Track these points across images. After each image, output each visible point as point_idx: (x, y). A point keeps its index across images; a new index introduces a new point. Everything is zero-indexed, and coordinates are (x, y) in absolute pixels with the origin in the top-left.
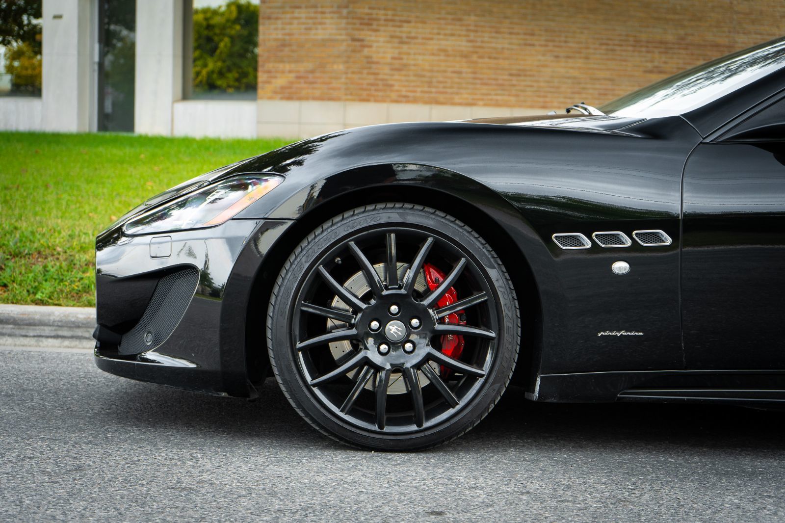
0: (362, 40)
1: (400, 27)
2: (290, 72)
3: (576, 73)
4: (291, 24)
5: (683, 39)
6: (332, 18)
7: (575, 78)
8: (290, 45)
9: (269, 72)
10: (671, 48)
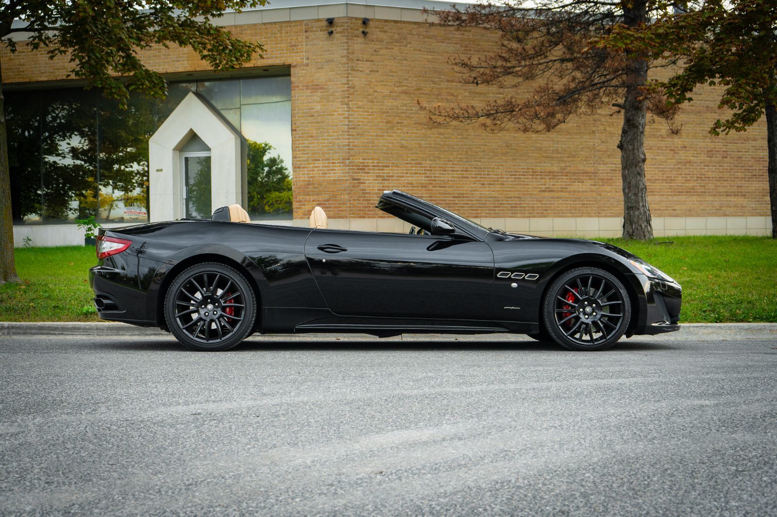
0: (359, 179)
1: (382, 170)
2: (313, 201)
3: (495, 194)
4: (313, 171)
5: (564, 169)
6: (339, 166)
7: (495, 197)
8: (313, 184)
9: (300, 201)
10: (557, 176)
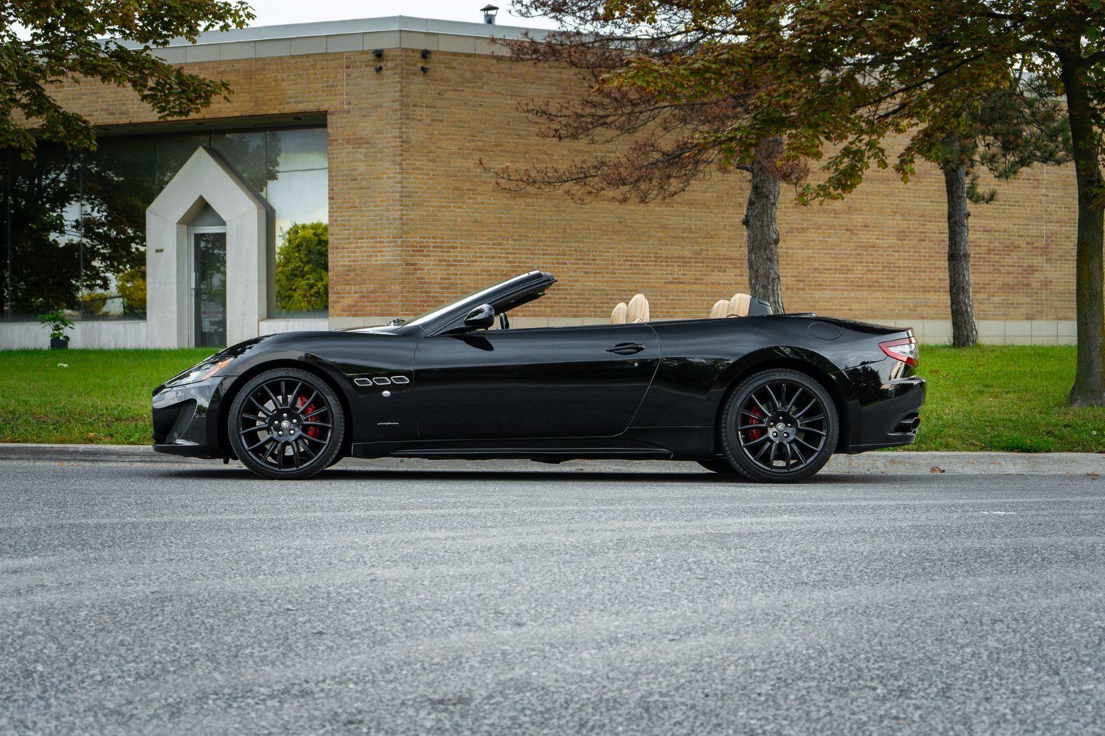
0: (415, 264)
1: (447, 252)
2: (355, 293)
3: (604, 286)
4: (355, 252)
5: (699, 254)
6: (389, 247)
7: (603, 290)
8: (355, 270)
9: (338, 293)
10: (689, 262)
